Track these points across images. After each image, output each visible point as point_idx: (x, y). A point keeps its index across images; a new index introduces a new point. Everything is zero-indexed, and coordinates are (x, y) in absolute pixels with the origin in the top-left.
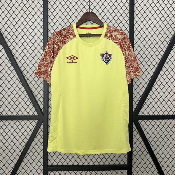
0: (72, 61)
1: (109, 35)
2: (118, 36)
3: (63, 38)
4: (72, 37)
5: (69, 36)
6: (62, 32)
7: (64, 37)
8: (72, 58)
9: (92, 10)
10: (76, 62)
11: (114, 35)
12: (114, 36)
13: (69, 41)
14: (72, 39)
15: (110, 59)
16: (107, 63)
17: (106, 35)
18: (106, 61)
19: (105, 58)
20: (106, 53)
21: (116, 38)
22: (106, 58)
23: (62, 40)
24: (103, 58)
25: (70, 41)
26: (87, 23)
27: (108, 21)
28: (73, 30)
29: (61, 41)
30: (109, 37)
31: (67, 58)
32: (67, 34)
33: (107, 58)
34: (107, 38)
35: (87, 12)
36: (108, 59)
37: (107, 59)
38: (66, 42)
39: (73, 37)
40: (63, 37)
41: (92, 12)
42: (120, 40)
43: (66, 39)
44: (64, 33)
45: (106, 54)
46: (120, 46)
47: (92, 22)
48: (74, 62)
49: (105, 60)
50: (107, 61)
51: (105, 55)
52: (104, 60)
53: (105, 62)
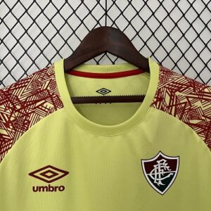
0: (47, 184)
1: (167, 99)
2: (198, 104)
3: (18, 111)
4: (49, 105)
5: (38, 104)
6: (15, 93)
7: (23, 107)
8: (49, 174)
9: (114, 23)
10: (62, 188)
11: (186, 100)
12: (185, 103)
13: (39, 119)
14: (50, 111)
15: (172, 177)
16: (162, 188)
17: (159, 99)
18: (160, 183)
19: (156, 174)
20: (161, 158)
21: (190, 109)
22: (159, 174)
23: (12, 119)
24: (151, 174)
25: (43, 120)
26: (97, 58)
27: (161, 54)
28: (53, 84)
29: (11, 122)
30: (168, 107)
31: (32, 174)
32: (34, 98)
33: (163, 173)
34: (162, 109)
35: (98, 26)
36: (166, 175)
37: (162, 177)
38: (29, 122)
39: (52, 106)
40: (18, 107)
41: (114, 26)
42: (206, 117)
43: (27, 115)
44: (22, 94)
45: (158, 162)
46: (206, 138)
47: (113, 58)
48: (55, 189)
49: (155, 179)
50: (162, 181)
51: (155, 162)
52: (152, 181)
53: (156, 185)
